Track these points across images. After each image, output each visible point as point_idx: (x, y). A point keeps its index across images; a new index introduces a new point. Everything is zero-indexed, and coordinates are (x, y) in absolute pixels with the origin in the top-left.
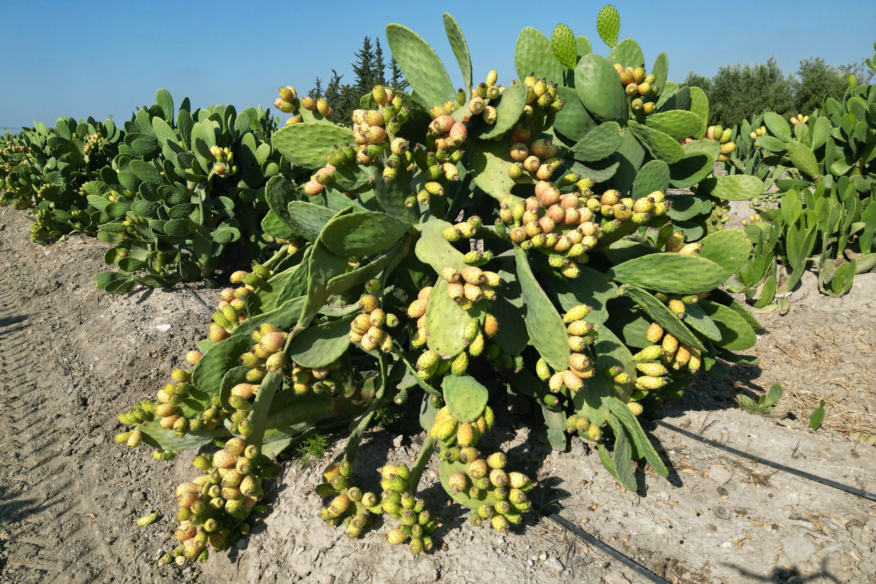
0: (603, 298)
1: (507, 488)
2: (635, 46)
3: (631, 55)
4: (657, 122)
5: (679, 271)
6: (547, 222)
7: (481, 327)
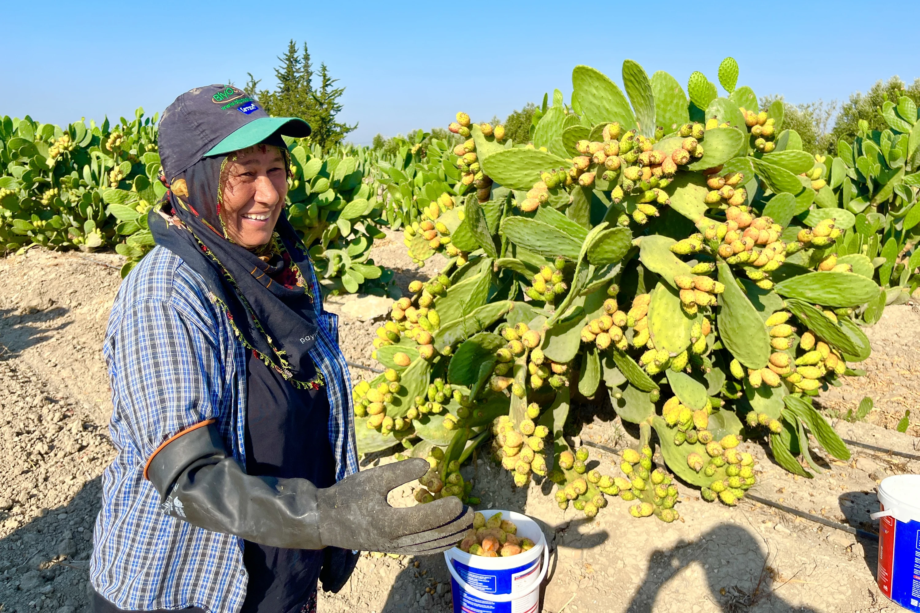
2: (751, 92)
3: (747, 100)
4: (775, 159)
5: (840, 286)
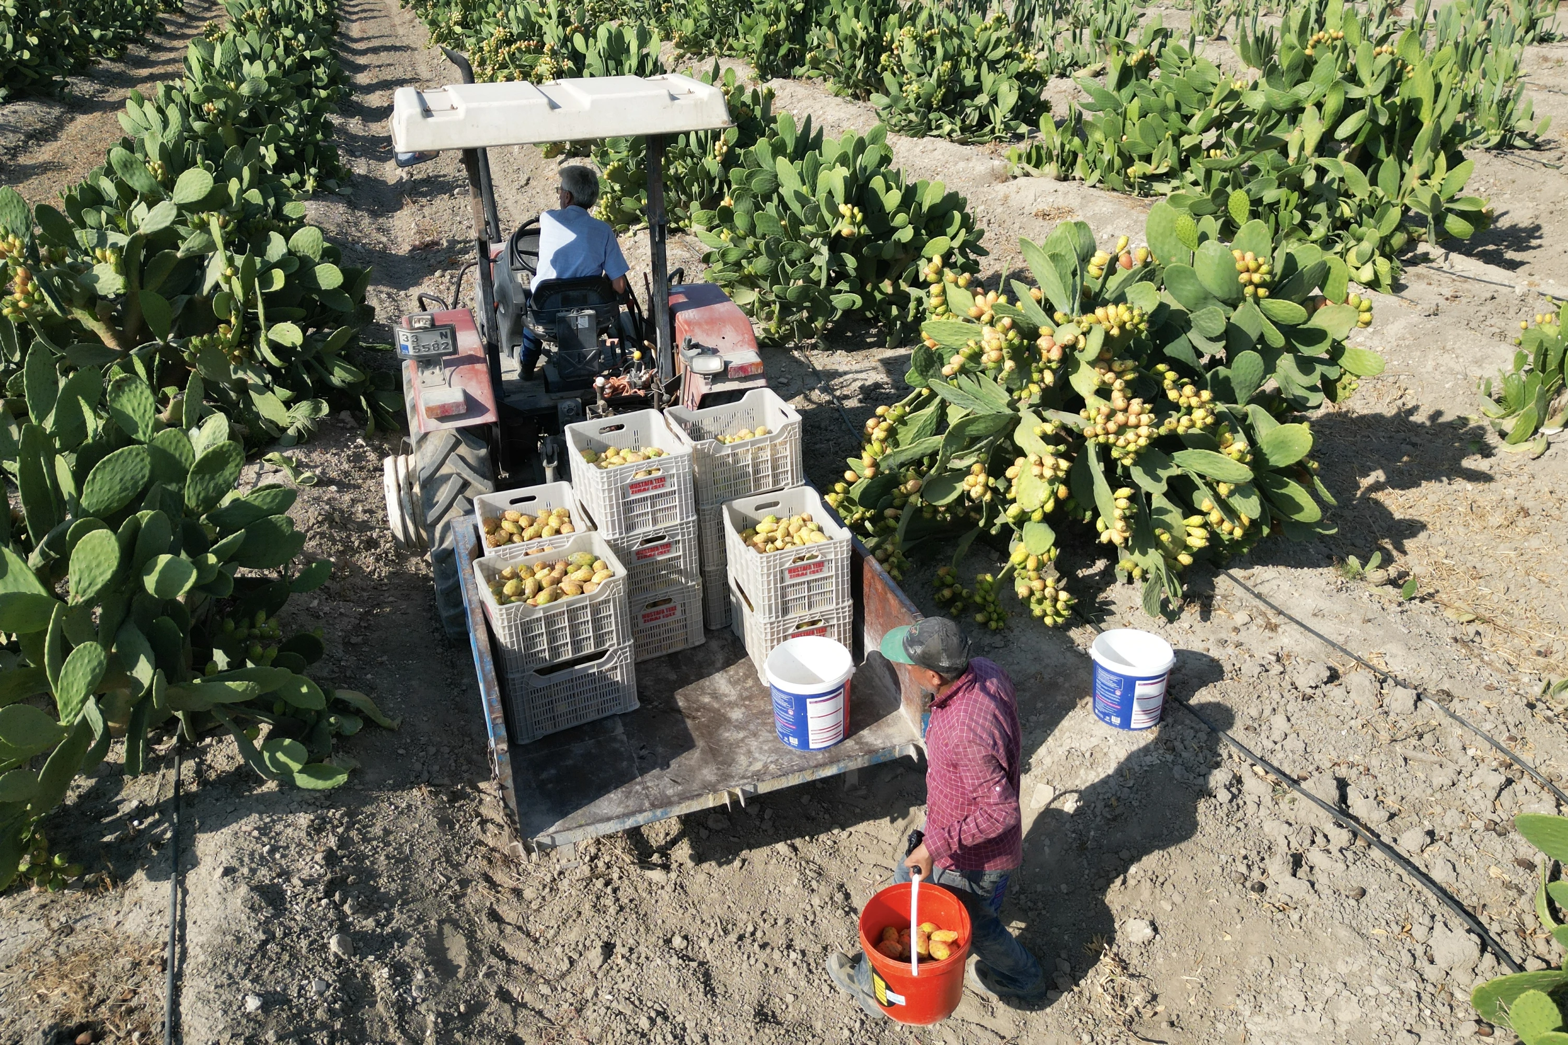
0: (1164, 474)
1: (1055, 600)
6: (1112, 426)
7: (1054, 494)
